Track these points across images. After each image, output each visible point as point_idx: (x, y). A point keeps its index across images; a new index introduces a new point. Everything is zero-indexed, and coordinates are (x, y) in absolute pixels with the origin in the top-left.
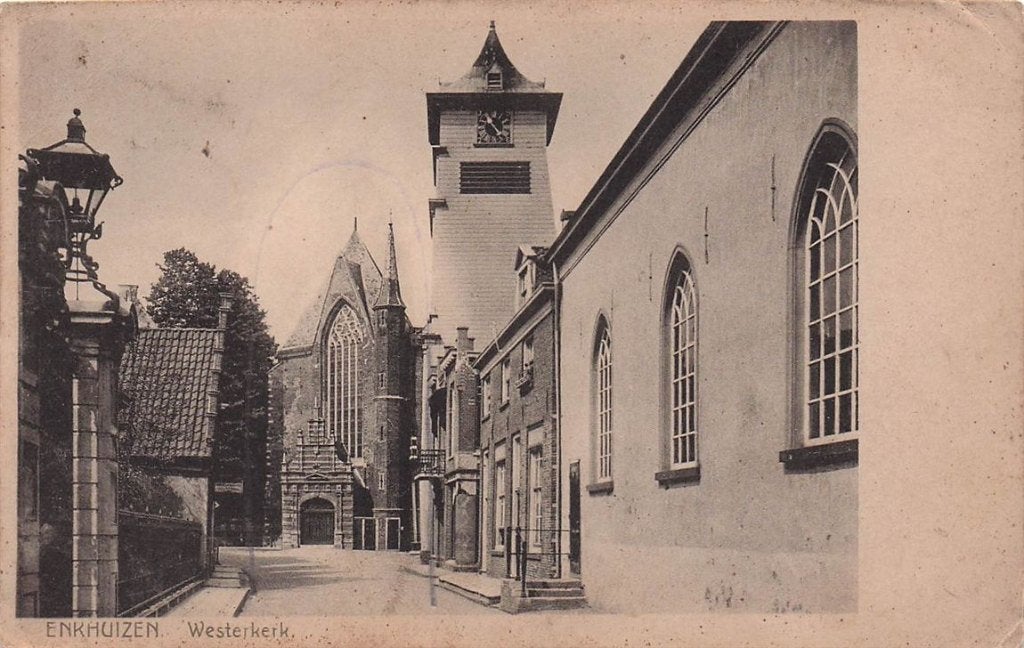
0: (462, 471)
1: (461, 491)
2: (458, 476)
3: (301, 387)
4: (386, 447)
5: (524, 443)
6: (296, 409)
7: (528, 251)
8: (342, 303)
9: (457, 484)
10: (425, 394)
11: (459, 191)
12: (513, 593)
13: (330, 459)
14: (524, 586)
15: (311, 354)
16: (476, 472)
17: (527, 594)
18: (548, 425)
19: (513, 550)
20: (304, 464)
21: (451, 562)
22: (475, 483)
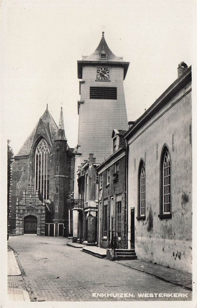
0: (91, 208)
1: (90, 215)
2: (89, 210)
3: (24, 171)
4: (58, 196)
5: (115, 200)
6: (22, 179)
7: (117, 132)
8: (42, 138)
9: (89, 212)
10: (76, 177)
11: (89, 98)
12: (111, 254)
13: (36, 200)
14: (115, 252)
15: (28, 158)
16: (97, 208)
17: (116, 254)
18: (123, 195)
19: (111, 239)
20: (26, 202)
21: (86, 242)
22: (95, 212)
